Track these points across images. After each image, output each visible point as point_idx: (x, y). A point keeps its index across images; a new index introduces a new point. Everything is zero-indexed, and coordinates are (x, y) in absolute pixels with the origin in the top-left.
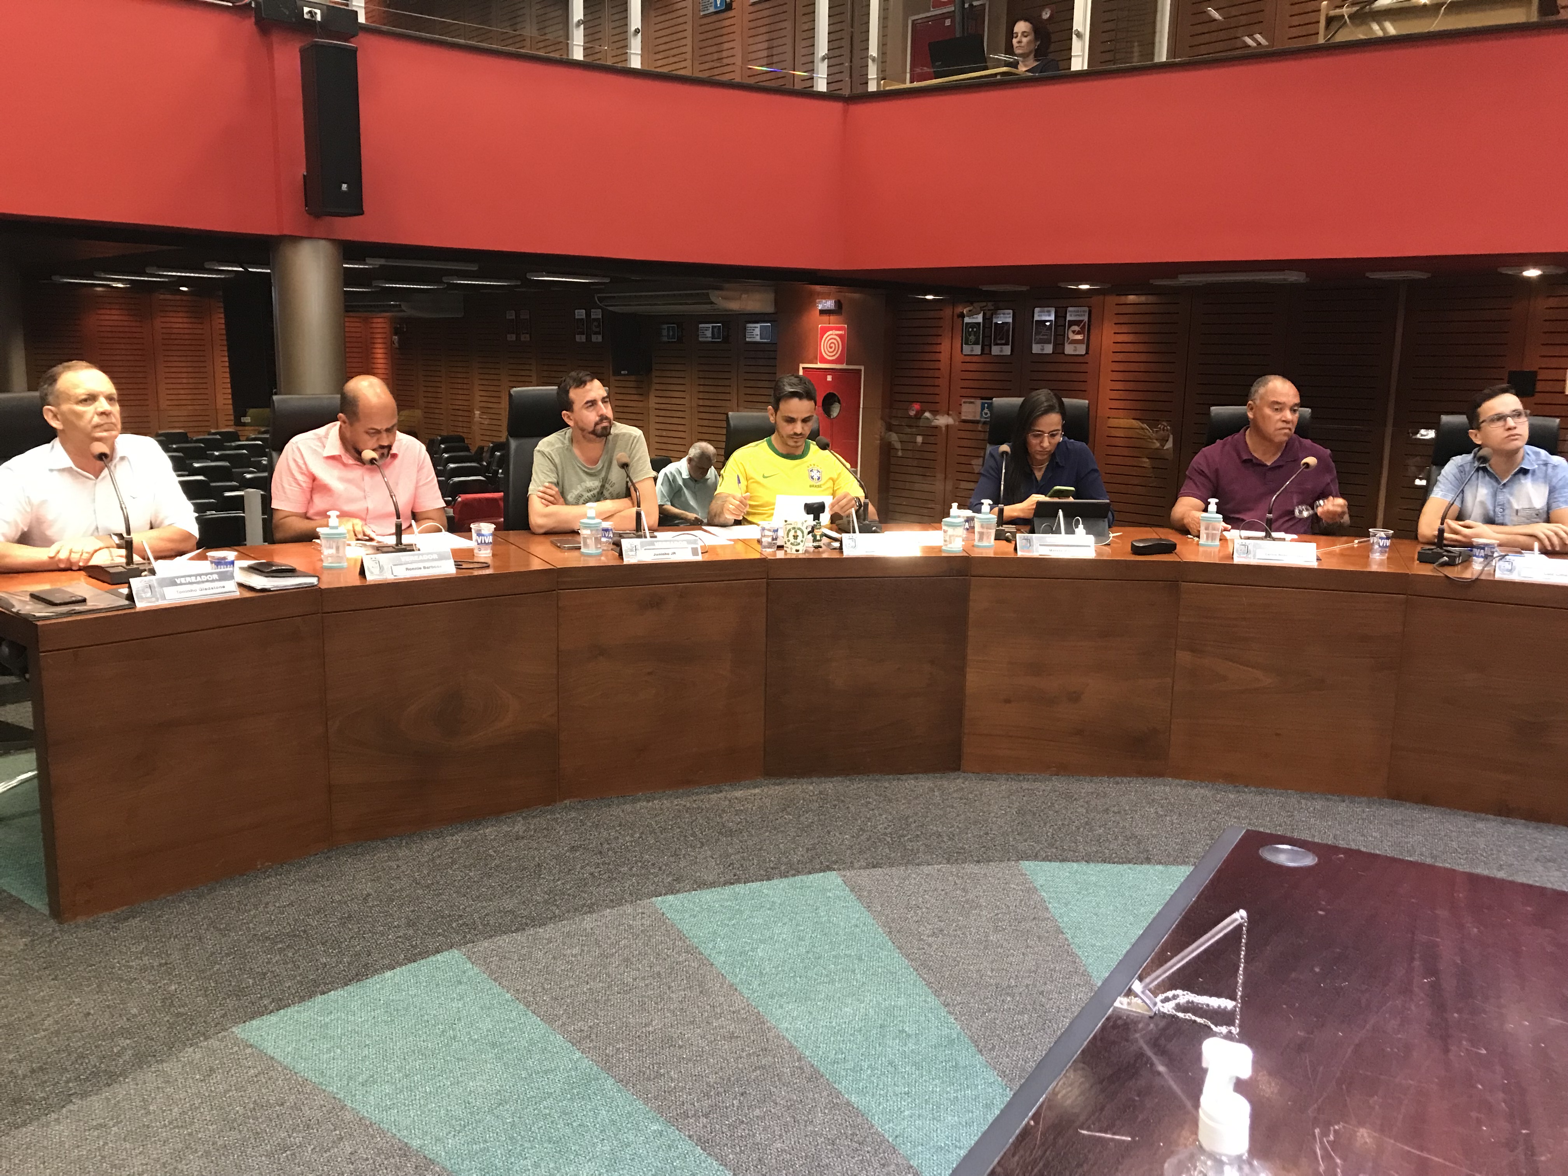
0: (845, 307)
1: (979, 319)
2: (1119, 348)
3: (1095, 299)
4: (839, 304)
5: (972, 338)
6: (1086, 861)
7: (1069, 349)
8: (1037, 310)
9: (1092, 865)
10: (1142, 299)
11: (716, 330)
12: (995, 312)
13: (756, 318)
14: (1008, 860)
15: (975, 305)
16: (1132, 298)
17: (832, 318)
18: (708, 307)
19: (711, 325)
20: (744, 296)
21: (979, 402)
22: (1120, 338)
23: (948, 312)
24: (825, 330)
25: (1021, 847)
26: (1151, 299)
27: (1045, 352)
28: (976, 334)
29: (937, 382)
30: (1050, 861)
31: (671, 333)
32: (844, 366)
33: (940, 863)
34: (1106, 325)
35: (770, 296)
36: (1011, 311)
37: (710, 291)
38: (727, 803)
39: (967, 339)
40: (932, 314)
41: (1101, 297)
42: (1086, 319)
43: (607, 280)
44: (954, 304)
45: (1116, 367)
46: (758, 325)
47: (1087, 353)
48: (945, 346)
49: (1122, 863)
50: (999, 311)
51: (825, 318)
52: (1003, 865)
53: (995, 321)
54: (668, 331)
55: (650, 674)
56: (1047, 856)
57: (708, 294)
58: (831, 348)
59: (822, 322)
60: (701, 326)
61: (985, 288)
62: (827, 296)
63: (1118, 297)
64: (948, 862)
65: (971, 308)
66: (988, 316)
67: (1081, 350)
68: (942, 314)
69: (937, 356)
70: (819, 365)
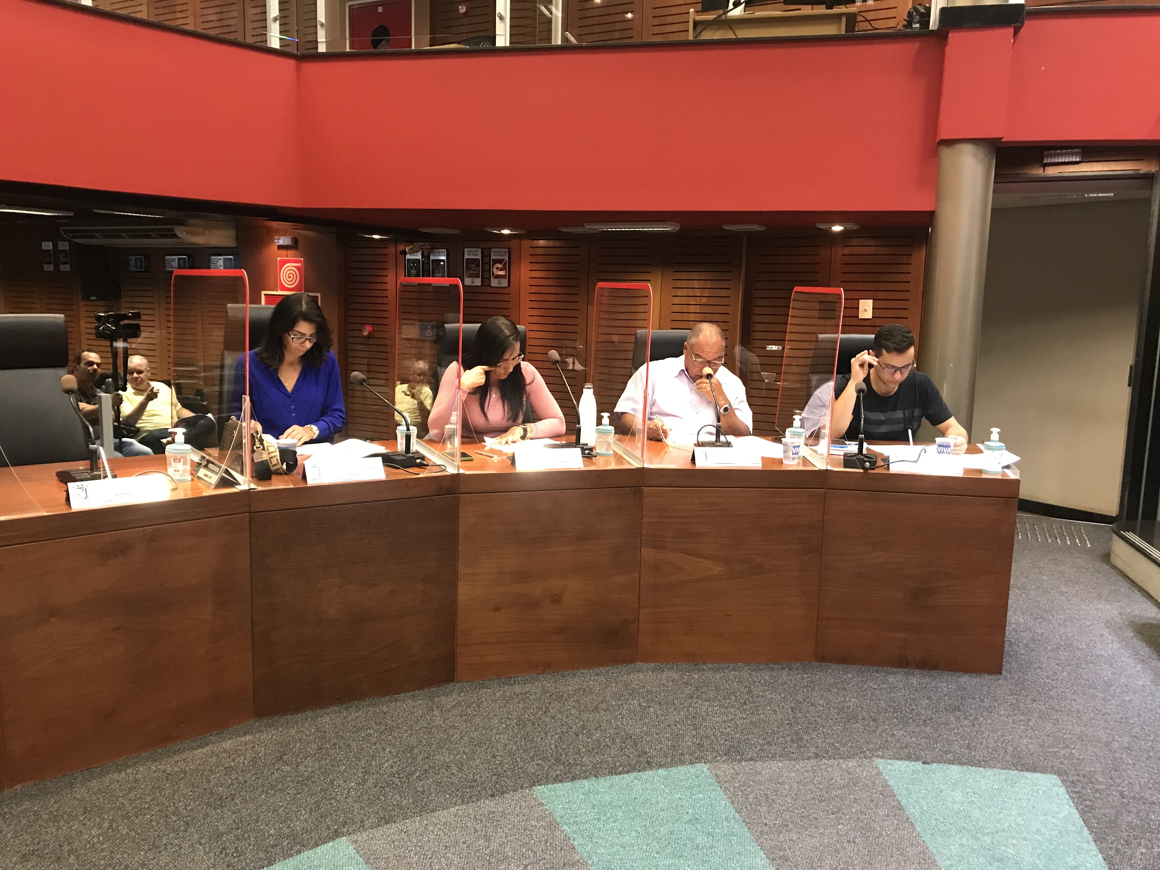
0: (300, 243)
1: (419, 256)
2: (534, 282)
3: (514, 243)
4: (295, 241)
5: (414, 272)
6: (596, 777)
7: (494, 283)
8: (466, 250)
9: (602, 780)
10: (551, 243)
11: (181, 262)
12: (432, 250)
13: (219, 251)
14: (522, 788)
15: (415, 244)
16: (542, 243)
17: (290, 252)
18: (174, 240)
19: (176, 257)
20: (206, 232)
21: (421, 325)
22: (534, 274)
23: (391, 249)
24: (284, 263)
25: (531, 768)
26: (558, 243)
27: (475, 284)
28: (417, 268)
29: (385, 308)
30: (561, 782)
31: (138, 264)
33: (455, 804)
34: (522, 263)
35: (232, 233)
36: (445, 251)
37: (174, 227)
38: (214, 759)
39: (409, 272)
40: (378, 251)
41: (517, 241)
42: (507, 258)
43: (71, 214)
44: (396, 242)
45: (533, 297)
46: (222, 258)
47: (509, 285)
48: (390, 279)
49: (627, 772)
50: (435, 250)
51: (284, 252)
52: (518, 795)
53: (432, 258)
54: (136, 264)
55: (117, 628)
56: (557, 776)
57: (172, 230)
58: (290, 277)
59: (283, 255)
60: (167, 257)
61: (424, 230)
62: (285, 234)
63: (531, 241)
64: (463, 802)
65: (411, 247)
66: (426, 254)
67: (504, 283)
68: (385, 251)
69: (384, 287)
70: (280, 292)
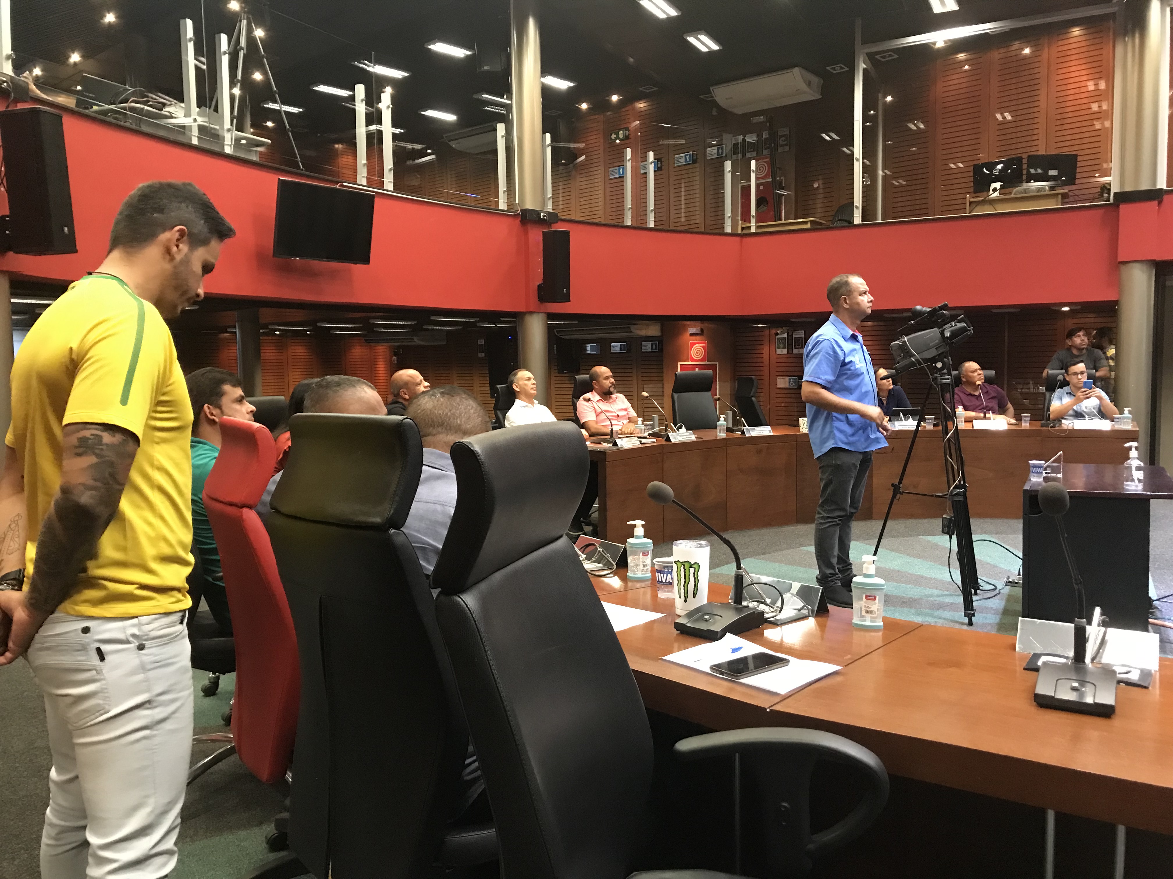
0: (705, 332)
1: (785, 335)
4: (702, 330)
5: (782, 345)
10: (876, 323)
11: (622, 346)
12: (794, 332)
13: (648, 339)
15: (784, 328)
17: (698, 337)
19: (619, 344)
20: (647, 328)
21: (787, 379)
23: (767, 332)
24: (694, 344)
26: (880, 323)
28: (784, 343)
29: (762, 369)
32: (706, 363)
35: (659, 328)
36: (804, 331)
39: (778, 346)
40: (760, 332)
44: (769, 328)
46: (650, 343)
48: (766, 350)
50: (797, 331)
51: (694, 337)
53: (794, 336)
55: (757, 480)
57: (630, 329)
58: (697, 353)
59: (693, 339)
61: (793, 320)
62: (694, 327)
65: (782, 331)
66: (790, 334)
68: (763, 334)
69: (761, 356)
70: (690, 363)
